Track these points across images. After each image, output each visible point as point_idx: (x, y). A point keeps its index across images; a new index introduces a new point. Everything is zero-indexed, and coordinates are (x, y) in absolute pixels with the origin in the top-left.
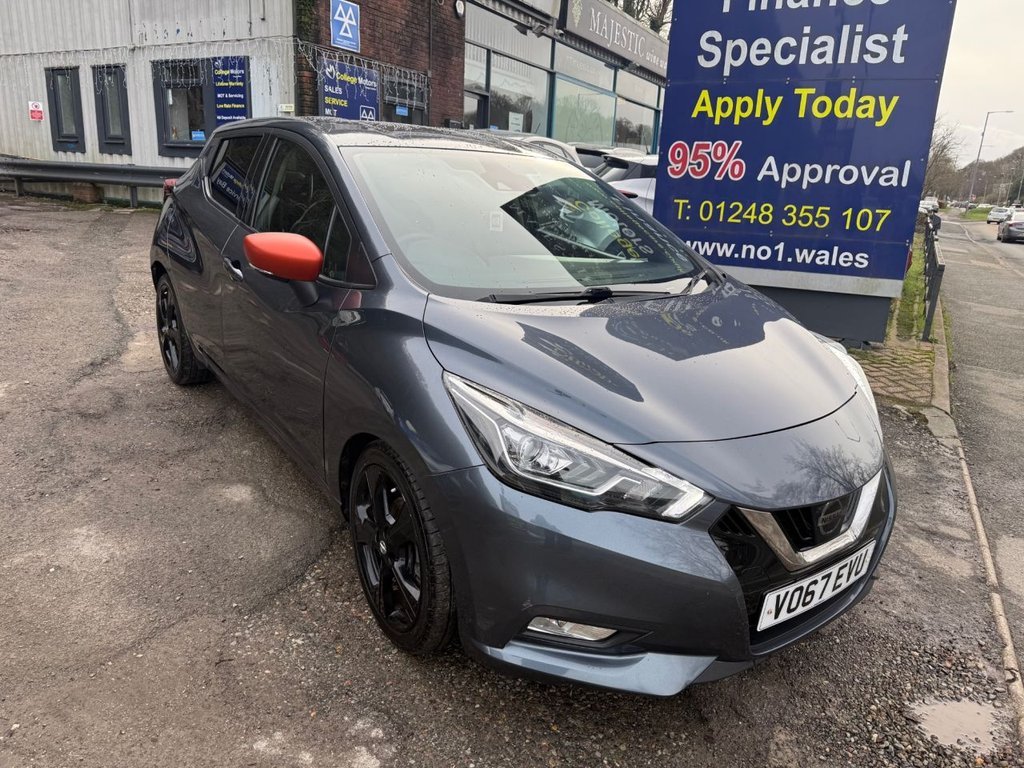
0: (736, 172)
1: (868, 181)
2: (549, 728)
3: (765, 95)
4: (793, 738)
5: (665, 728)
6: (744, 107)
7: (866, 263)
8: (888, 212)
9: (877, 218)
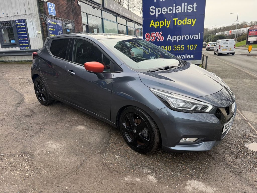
0: (162, 39)
1: (191, 39)
2: (183, 163)
3: (166, 21)
4: (229, 155)
5: (204, 159)
6: (162, 24)
7: (193, 57)
8: (197, 45)
9: (194, 46)
